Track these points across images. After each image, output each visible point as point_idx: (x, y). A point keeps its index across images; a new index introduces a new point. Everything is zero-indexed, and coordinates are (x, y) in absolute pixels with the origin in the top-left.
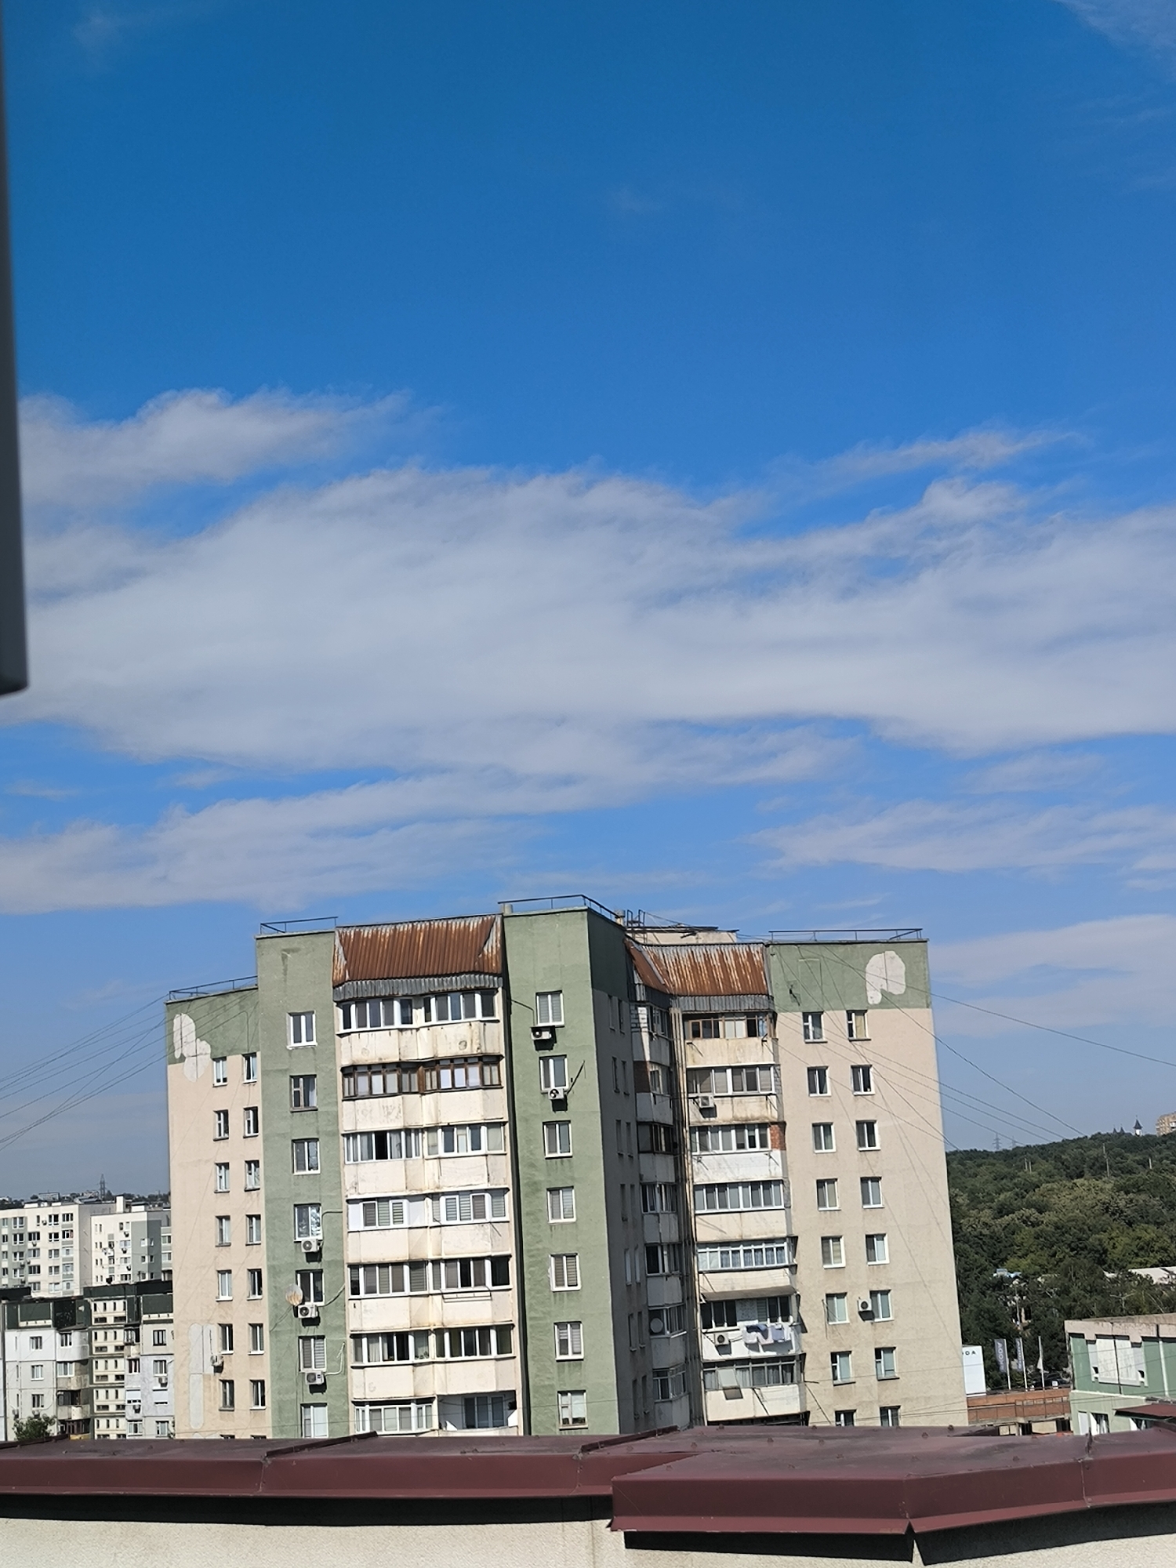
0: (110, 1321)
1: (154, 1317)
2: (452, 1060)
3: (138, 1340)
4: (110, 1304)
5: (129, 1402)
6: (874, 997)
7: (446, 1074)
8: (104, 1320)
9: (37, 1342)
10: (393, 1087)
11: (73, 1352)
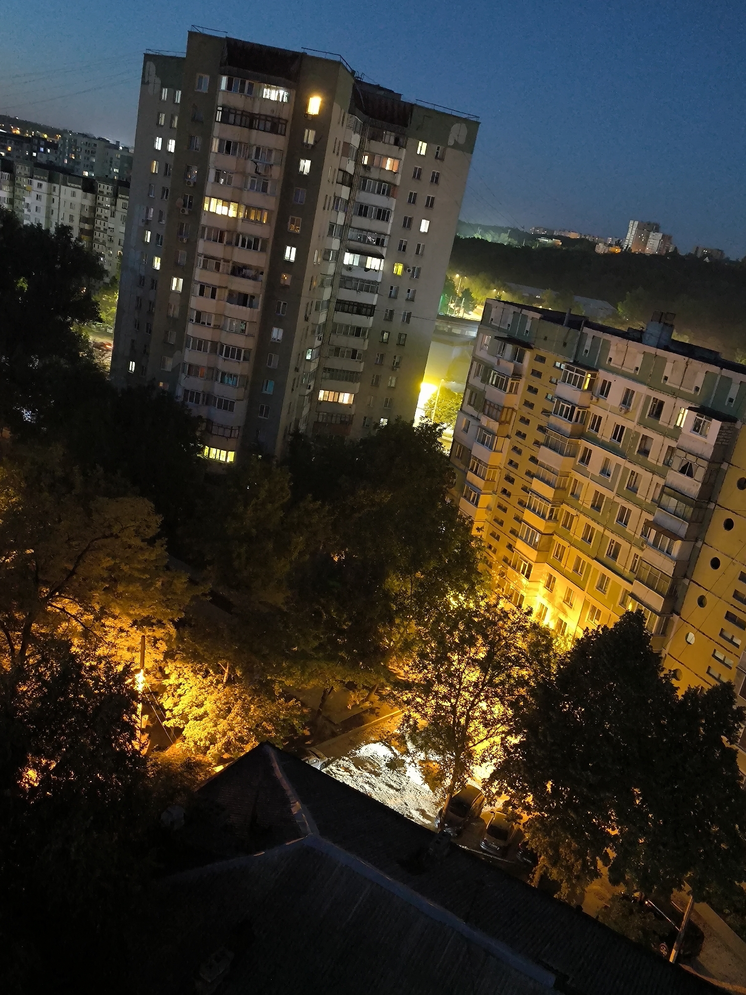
0: (105, 193)
1: (123, 196)
2: (266, 116)
3: (115, 205)
4: (106, 186)
5: (109, 228)
6: (451, 142)
7: (262, 122)
8: (102, 192)
9: (74, 194)
10: (238, 121)
11: (88, 202)
